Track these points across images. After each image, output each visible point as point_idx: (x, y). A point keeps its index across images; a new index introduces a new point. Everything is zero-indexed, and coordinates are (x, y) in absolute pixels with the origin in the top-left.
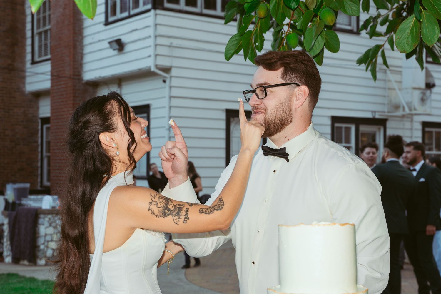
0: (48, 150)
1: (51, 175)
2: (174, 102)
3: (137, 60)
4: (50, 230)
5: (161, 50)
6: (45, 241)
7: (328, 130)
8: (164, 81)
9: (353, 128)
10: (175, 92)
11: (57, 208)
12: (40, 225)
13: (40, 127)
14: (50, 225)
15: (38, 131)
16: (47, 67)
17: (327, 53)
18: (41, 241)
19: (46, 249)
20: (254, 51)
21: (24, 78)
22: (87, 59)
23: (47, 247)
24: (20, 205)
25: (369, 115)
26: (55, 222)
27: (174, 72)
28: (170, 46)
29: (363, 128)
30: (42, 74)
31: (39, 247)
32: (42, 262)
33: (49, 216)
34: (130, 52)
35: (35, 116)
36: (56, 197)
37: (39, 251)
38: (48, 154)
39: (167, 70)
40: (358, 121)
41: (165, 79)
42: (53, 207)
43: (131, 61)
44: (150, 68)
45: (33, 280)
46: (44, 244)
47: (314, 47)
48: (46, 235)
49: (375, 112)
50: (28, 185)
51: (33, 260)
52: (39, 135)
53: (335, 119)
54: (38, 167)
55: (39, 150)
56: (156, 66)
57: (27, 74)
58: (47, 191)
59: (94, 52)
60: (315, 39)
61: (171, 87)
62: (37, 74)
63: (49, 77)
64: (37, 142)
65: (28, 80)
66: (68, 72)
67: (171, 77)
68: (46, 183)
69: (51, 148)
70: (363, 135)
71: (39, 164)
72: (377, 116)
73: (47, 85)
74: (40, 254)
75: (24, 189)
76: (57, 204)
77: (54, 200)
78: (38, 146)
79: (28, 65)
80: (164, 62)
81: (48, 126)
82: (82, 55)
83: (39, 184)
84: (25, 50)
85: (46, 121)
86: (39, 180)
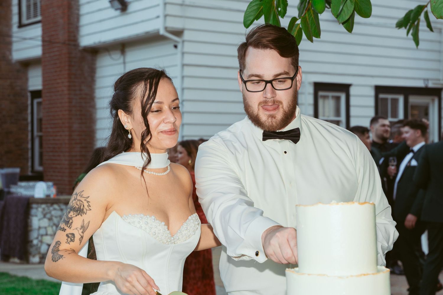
0: (40, 129)
1: (45, 158)
2: (188, 71)
3: (143, 21)
4: (45, 223)
5: (171, 10)
6: (39, 235)
7: (371, 102)
8: (176, 47)
9: (401, 100)
10: (188, 59)
11: (52, 196)
12: (33, 216)
13: (29, 102)
14: (45, 216)
15: (27, 106)
16: (37, 31)
17: (357, 18)
18: (34, 235)
19: (39, 244)
20: (277, 17)
21: (9, 44)
22: (84, 20)
23: (41, 242)
24: (9, 193)
25: (420, 84)
26: (50, 212)
27: (187, 35)
28: (181, 5)
29: (414, 100)
30: (31, 39)
31: (32, 241)
32: (36, 259)
33: (43, 206)
34: (135, 12)
35: (24, 88)
36: (50, 184)
37: (32, 246)
38: (40, 134)
39: (179, 33)
40: (407, 91)
41: (176, 44)
42: (48, 196)
43: (136, 23)
44: (158, 31)
45: (26, 279)
46: (37, 238)
47: (342, 13)
48: (40, 228)
49: (428, 80)
50: (17, 170)
51: (24, 257)
52: (29, 111)
53: (379, 89)
54: (28, 149)
55: (30, 128)
56: (166, 29)
57: (14, 39)
58: (39, 177)
59: (93, 12)
60: (344, 4)
61: (183, 53)
62: (25, 39)
63: (40, 43)
64: (26, 119)
65: (15, 46)
66: (62, 36)
67: (183, 41)
68: (38, 168)
69: (44, 126)
70: (414, 107)
71: (30, 146)
72: (431, 85)
73: (37, 52)
74: (33, 250)
75: (13, 175)
76: (53, 192)
77: (48, 187)
78: (27, 124)
79: (15, 28)
80: (175, 24)
81: (40, 100)
82: (78, 17)
83: (30, 169)
84: (11, 11)
85: (36, 94)
86: (30, 164)
